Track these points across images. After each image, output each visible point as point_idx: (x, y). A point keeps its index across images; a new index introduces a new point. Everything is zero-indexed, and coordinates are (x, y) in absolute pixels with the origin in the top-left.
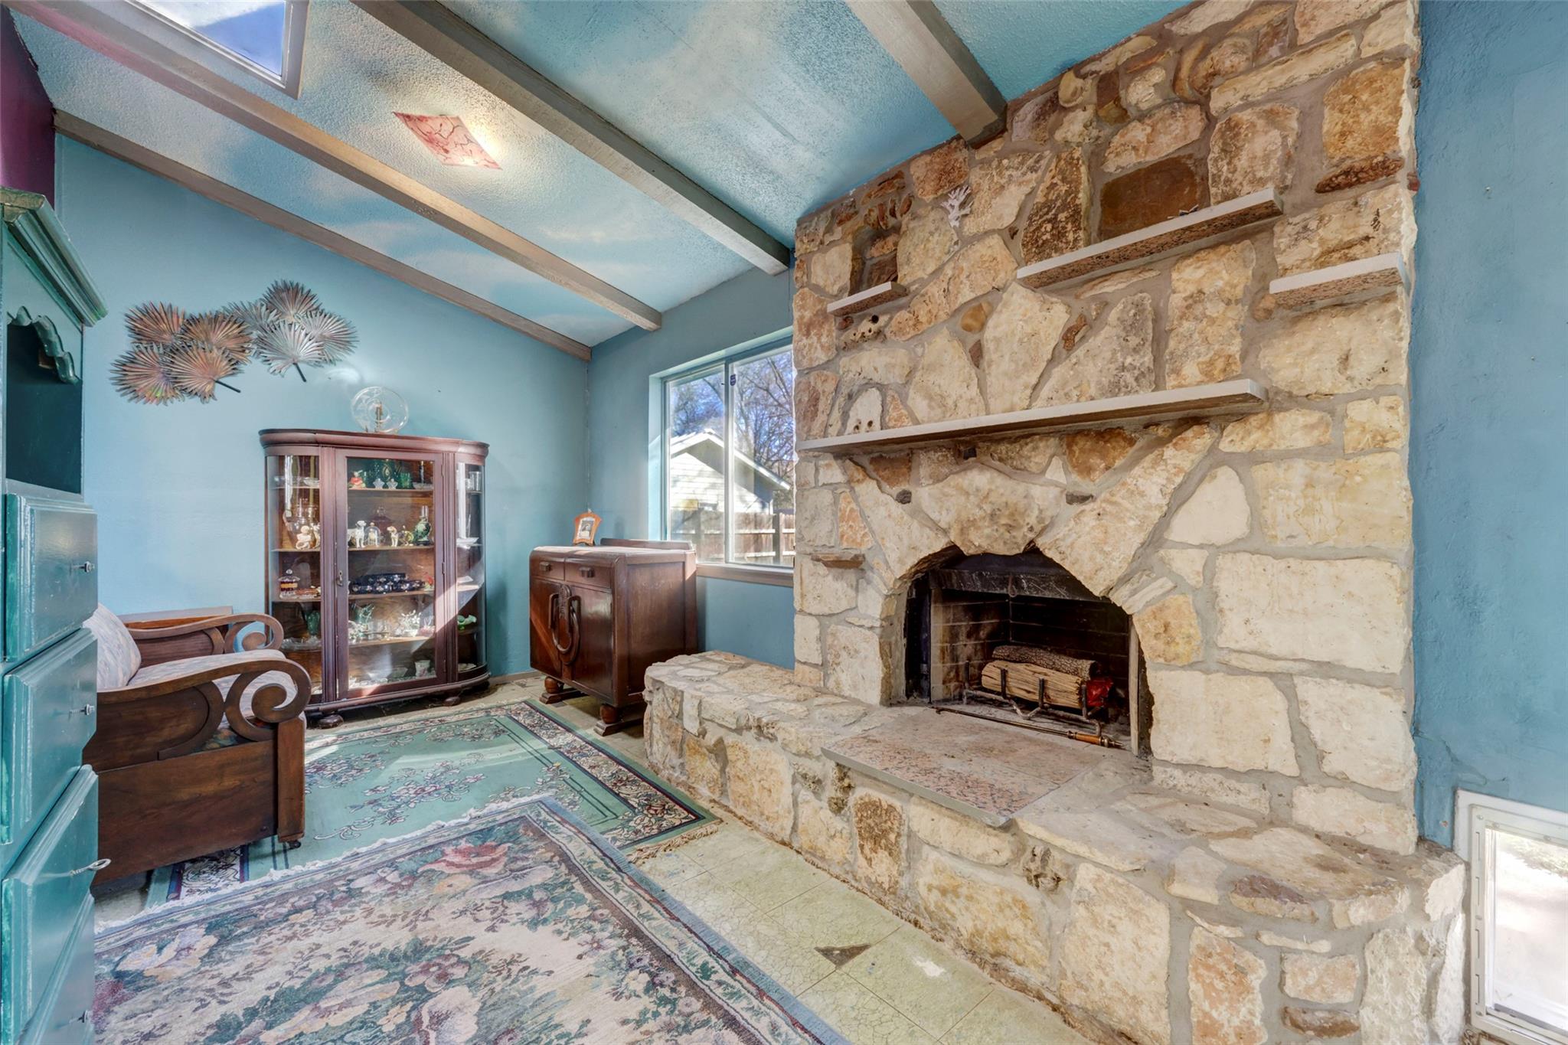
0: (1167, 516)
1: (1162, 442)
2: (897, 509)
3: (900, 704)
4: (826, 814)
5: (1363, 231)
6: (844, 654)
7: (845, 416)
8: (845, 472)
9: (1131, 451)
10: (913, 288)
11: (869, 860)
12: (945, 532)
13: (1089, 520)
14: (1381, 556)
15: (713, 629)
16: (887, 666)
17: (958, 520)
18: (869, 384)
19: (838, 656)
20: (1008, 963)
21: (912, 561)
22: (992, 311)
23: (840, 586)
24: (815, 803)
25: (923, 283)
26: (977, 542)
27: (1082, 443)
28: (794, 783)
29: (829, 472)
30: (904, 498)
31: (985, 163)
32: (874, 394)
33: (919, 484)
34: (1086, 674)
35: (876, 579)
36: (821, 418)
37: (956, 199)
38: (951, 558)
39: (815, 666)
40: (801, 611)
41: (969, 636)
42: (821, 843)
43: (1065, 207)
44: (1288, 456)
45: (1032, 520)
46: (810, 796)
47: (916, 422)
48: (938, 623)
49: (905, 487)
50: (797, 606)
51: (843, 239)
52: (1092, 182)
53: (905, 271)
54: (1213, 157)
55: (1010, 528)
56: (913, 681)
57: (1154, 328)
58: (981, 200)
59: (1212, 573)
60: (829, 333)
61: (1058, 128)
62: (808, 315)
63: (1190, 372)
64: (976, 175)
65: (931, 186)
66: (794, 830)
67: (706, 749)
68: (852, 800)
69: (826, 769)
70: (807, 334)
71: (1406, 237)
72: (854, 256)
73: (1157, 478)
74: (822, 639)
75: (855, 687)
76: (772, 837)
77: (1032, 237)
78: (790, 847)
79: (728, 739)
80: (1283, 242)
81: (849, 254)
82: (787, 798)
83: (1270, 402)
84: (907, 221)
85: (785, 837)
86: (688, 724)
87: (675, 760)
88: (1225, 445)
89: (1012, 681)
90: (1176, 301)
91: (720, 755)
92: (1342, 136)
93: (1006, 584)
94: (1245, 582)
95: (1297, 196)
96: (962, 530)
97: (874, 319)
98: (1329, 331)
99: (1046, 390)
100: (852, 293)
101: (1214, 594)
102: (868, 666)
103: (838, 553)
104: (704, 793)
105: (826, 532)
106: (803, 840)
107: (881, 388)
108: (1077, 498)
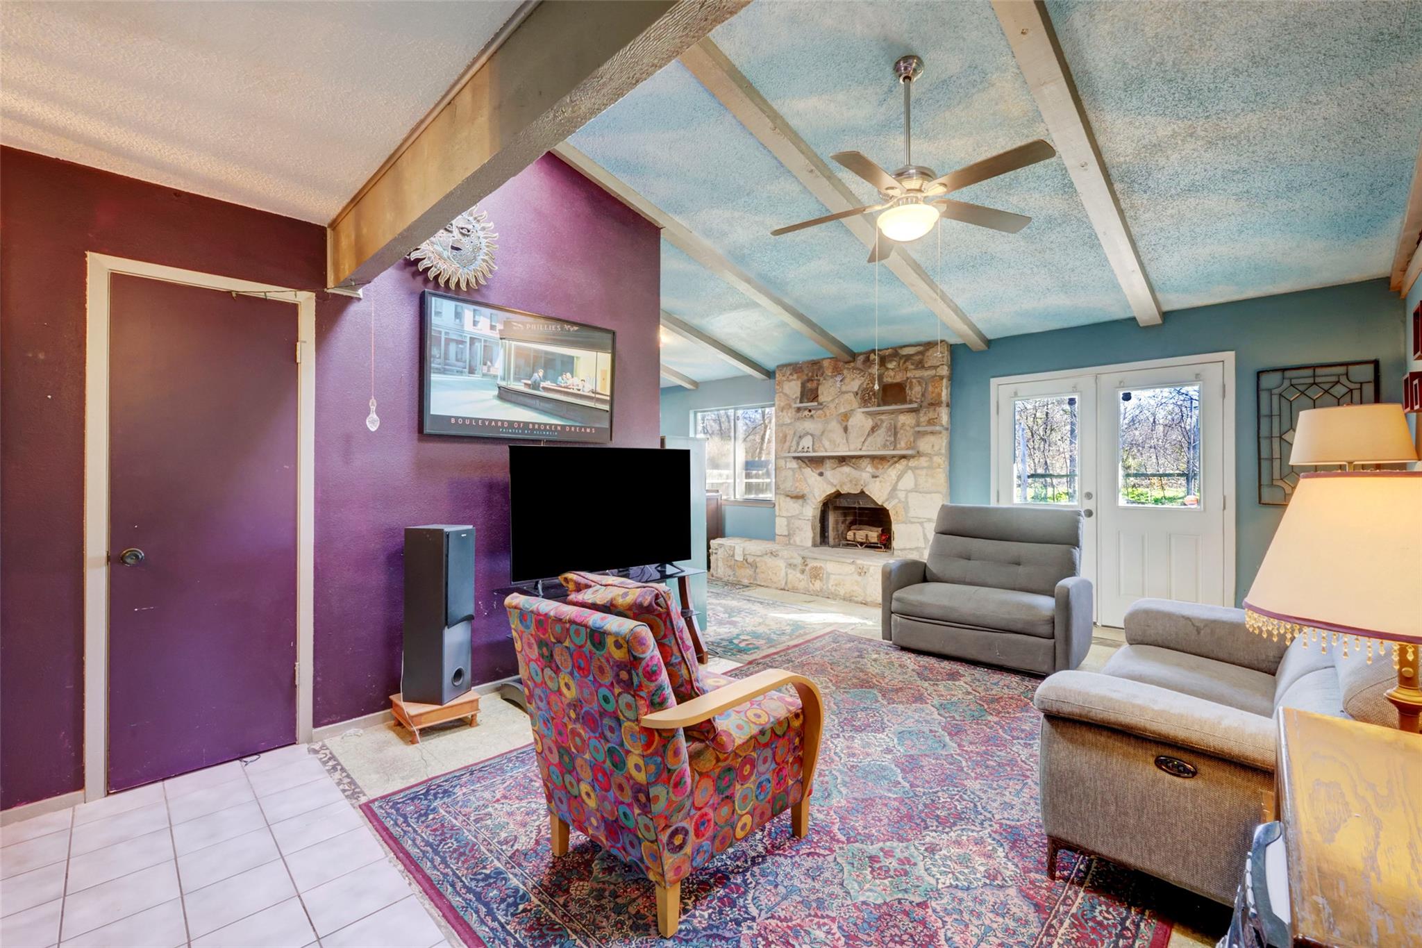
0: (897, 482)
1: (896, 462)
2: (819, 478)
3: (819, 546)
4: (799, 575)
5: (936, 416)
6: (797, 530)
7: (798, 444)
8: (798, 464)
9: (889, 464)
10: (825, 404)
11: (813, 584)
12: (835, 486)
13: (878, 483)
14: (940, 492)
15: (728, 528)
16: (814, 533)
17: (840, 482)
18: (807, 434)
19: (794, 531)
20: (854, 598)
21: (823, 496)
22: (851, 417)
23: (796, 505)
24: (794, 572)
25: (828, 403)
26: (845, 489)
27: (876, 461)
28: (786, 568)
30: (821, 474)
31: (848, 369)
32: (810, 437)
33: (826, 470)
34: (880, 532)
35: (810, 502)
36: (787, 444)
37: (839, 378)
38: (838, 495)
39: (785, 536)
40: (779, 516)
41: (843, 523)
42: (797, 584)
43: (871, 391)
44: (922, 468)
45: (862, 483)
46: (792, 571)
47: (826, 451)
48: (832, 518)
49: (822, 471)
50: (777, 514)
51: (798, 378)
52: (880, 384)
53: (821, 398)
54: (907, 388)
55: (856, 485)
56: (823, 538)
57: (894, 431)
58: (847, 381)
59: (906, 497)
60: (792, 413)
61: (870, 367)
62: (782, 404)
63: (903, 444)
64: (845, 372)
65: (830, 370)
66: (786, 583)
67: (747, 565)
68: (807, 568)
69: (799, 561)
70: (782, 411)
71: (945, 418)
72: (801, 387)
73: (893, 472)
74: (788, 525)
75: (801, 541)
76: (777, 588)
77: (863, 398)
78: (784, 590)
79: (758, 559)
80: (921, 415)
81: (800, 385)
82: (783, 573)
83: (919, 454)
84: (822, 379)
85: (782, 587)
86: (737, 558)
87: (731, 573)
88: (910, 464)
89: (857, 536)
90: (899, 424)
91: (754, 566)
92: (933, 393)
93: (855, 503)
94: (914, 499)
95: (925, 404)
96: (841, 486)
97: (810, 411)
98: (931, 439)
99: (866, 444)
100: (801, 402)
101: (907, 503)
102: (806, 534)
103: (795, 494)
104: (746, 582)
105: (788, 486)
106: (790, 586)
107: (812, 435)
108: (875, 477)
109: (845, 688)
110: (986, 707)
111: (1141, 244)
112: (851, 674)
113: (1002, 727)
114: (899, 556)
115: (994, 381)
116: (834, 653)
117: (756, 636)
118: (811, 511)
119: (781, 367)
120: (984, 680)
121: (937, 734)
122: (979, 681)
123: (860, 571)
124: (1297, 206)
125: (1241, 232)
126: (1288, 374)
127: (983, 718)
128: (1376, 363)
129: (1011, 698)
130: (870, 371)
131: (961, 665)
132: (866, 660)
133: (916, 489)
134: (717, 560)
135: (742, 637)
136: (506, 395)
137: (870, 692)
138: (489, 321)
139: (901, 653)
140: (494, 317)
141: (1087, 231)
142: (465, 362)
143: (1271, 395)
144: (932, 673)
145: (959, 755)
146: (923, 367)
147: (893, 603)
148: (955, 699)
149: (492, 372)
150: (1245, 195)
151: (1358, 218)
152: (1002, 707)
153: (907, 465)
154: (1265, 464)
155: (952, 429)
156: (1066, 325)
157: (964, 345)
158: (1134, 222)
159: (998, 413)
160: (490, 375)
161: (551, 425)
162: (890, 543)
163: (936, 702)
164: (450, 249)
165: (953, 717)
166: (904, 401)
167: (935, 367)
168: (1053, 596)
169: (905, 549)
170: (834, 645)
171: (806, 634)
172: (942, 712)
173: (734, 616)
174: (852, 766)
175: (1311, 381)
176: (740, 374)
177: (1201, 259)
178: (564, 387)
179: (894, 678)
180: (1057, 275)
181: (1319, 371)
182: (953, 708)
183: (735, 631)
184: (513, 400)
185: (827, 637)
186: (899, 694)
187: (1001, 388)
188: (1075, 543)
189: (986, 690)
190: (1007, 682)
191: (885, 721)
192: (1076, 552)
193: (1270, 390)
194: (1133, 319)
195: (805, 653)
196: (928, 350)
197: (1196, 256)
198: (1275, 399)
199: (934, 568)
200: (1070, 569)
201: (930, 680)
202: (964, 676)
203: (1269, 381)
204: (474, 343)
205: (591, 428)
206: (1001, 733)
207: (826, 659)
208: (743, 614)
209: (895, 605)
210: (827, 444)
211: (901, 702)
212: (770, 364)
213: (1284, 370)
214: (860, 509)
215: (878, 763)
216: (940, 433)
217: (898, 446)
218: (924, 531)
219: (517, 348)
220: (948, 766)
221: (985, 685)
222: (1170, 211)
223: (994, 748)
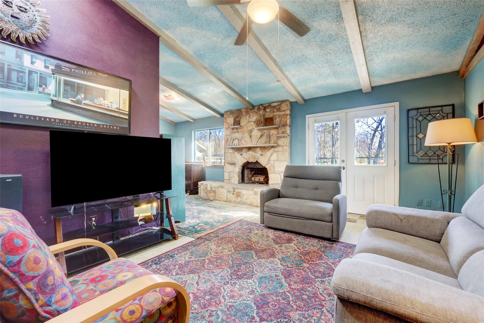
0: (270, 157)
1: (270, 149)
2: (240, 156)
3: (241, 184)
4: (232, 195)
5: (285, 130)
6: (232, 177)
7: (233, 142)
8: (233, 151)
9: (267, 150)
10: (243, 126)
11: (237, 199)
12: (247, 159)
13: (263, 158)
14: (287, 161)
16: (239, 178)
17: (248, 158)
18: (236, 138)
19: (231, 178)
20: (253, 204)
21: (242, 163)
22: (253, 131)
23: (232, 167)
24: (230, 194)
25: (244, 126)
26: (251, 160)
27: (262, 149)
28: (227, 193)
29: (230, 151)
30: (241, 155)
31: (252, 112)
32: (237, 140)
33: (243, 153)
34: (264, 177)
35: (237, 166)
36: (229, 143)
37: (248, 116)
38: (248, 163)
39: (228, 180)
40: (226, 172)
41: (250, 174)
42: (231, 199)
43: (260, 121)
44: (280, 151)
45: (257, 158)
46: (229, 194)
47: (243, 145)
48: (246, 172)
49: (242, 153)
50: (225, 171)
51: (232, 117)
52: (264, 118)
53: (241, 124)
54: (274, 119)
55: (254, 159)
56: (243, 180)
57: (269, 137)
58: (251, 117)
59: (274, 163)
60: (230, 130)
61: (260, 111)
62: (227, 127)
63: (272, 142)
64: (250, 113)
65: (245, 113)
66: (227, 199)
67: (212, 192)
68: (235, 192)
69: (232, 190)
70: (227, 130)
71: (288, 131)
72: (234, 120)
73: (269, 153)
74: (229, 175)
75: (234, 182)
76: (223, 201)
77: (257, 124)
78: (226, 201)
79: (216, 189)
80: (279, 130)
81: (233, 119)
82: (226, 195)
83: (279, 146)
84: (241, 116)
85: (226, 200)
86: (208, 189)
87: (206, 195)
88: (275, 150)
89: (256, 179)
90: (271, 134)
91: (215, 192)
92: (284, 121)
93: (255, 166)
94: (277, 164)
95: (281, 126)
96: (249, 159)
97: (237, 129)
98: (283, 139)
99: (259, 142)
100: (234, 126)
101: (274, 166)
102: (236, 178)
103: (231, 162)
104: (211, 198)
105: (229, 159)
106: (228, 200)
107: (238, 139)
108: (262, 155)
109: (239, 251)
110: (303, 258)
111: (367, 51)
112: (244, 242)
113: (310, 271)
114: (271, 187)
115: (307, 116)
116: (238, 231)
117: (206, 223)
118: (238, 169)
119: (226, 112)
120: (302, 242)
121: (279, 278)
122: (300, 243)
123: (255, 193)
124: (432, 32)
125: (407, 46)
126: (419, 111)
127: (301, 265)
128: (453, 105)
129: (314, 252)
130: (260, 112)
131: (293, 235)
132: (252, 234)
133: (277, 160)
134: (201, 190)
135: (200, 225)
136: (55, 104)
137: (250, 253)
138: (44, 63)
139: (268, 230)
140: (47, 61)
141: (346, 44)
142: (25, 83)
143: (413, 119)
144: (280, 239)
145: (288, 292)
146: (280, 111)
147: (265, 208)
148: (289, 254)
149: (46, 91)
150: (412, 24)
151: (454, 39)
152: (310, 257)
153: (274, 150)
154: (410, 147)
155: (291, 136)
156: (335, 93)
157: (296, 102)
158: (365, 39)
159: (309, 129)
160: (45, 93)
161: (90, 123)
162: (268, 182)
163: (280, 257)
164: (10, 17)
165: (287, 266)
166: (273, 125)
167: (285, 111)
168: (332, 203)
169: (273, 184)
170: (240, 227)
171: (229, 222)
172: (282, 263)
173: (201, 214)
174: (230, 306)
175: (428, 113)
176: (211, 115)
177: (389, 60)
178: (99, 105)
179: (263, 244)
180: (332, 67)
181: (431, 109)
182: (288, 260)
183: (198, 221)
184: (63, 108)
185: (238, 223)
186: (264, 253)
187: (310, 119)
188: (339, 180)
189: (303, 248)
190: (313, 243)
191: (254, 271)
192: (340, 184)
193: (412, 117)
194: (361, 90)
195: (226, 232)
196: (282, 104)
197: (388, 58)
198: (415, 121)
199: (283, 192)
200: (338, 191)
201: (279, 243)
202: (294, 240)
203: (413, 113)
204: (32, 74)
205: (117, 127)
206: (310, 275)
207: (234, 234)
208: (205, 213)
209: (265, 209)
210: (243, 142)
211: (264, 258)
212: (222, 111)
213: (418, 109)
214: (257, 168)
215: (245, 302)
216: (287, 137)
217: (271, 143)
218: (280, 177)
219: (65, 80)
220: (282, 301)
221: (303, 245)
222: (380, 33)
223: (306, 285)
